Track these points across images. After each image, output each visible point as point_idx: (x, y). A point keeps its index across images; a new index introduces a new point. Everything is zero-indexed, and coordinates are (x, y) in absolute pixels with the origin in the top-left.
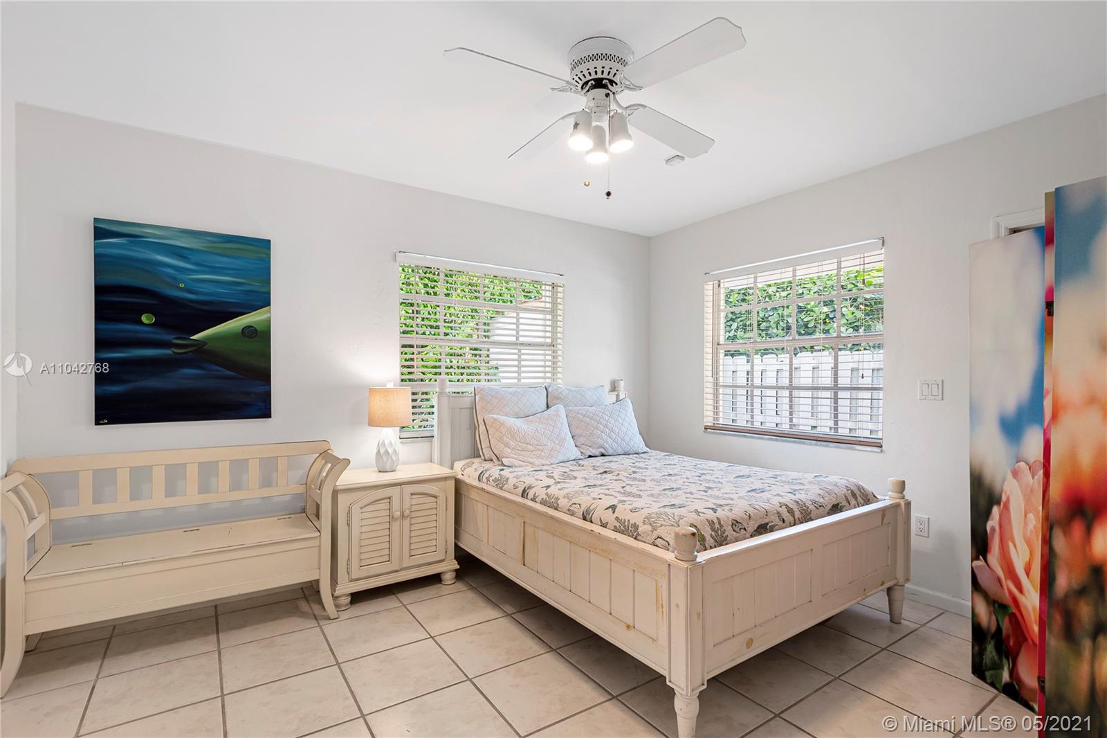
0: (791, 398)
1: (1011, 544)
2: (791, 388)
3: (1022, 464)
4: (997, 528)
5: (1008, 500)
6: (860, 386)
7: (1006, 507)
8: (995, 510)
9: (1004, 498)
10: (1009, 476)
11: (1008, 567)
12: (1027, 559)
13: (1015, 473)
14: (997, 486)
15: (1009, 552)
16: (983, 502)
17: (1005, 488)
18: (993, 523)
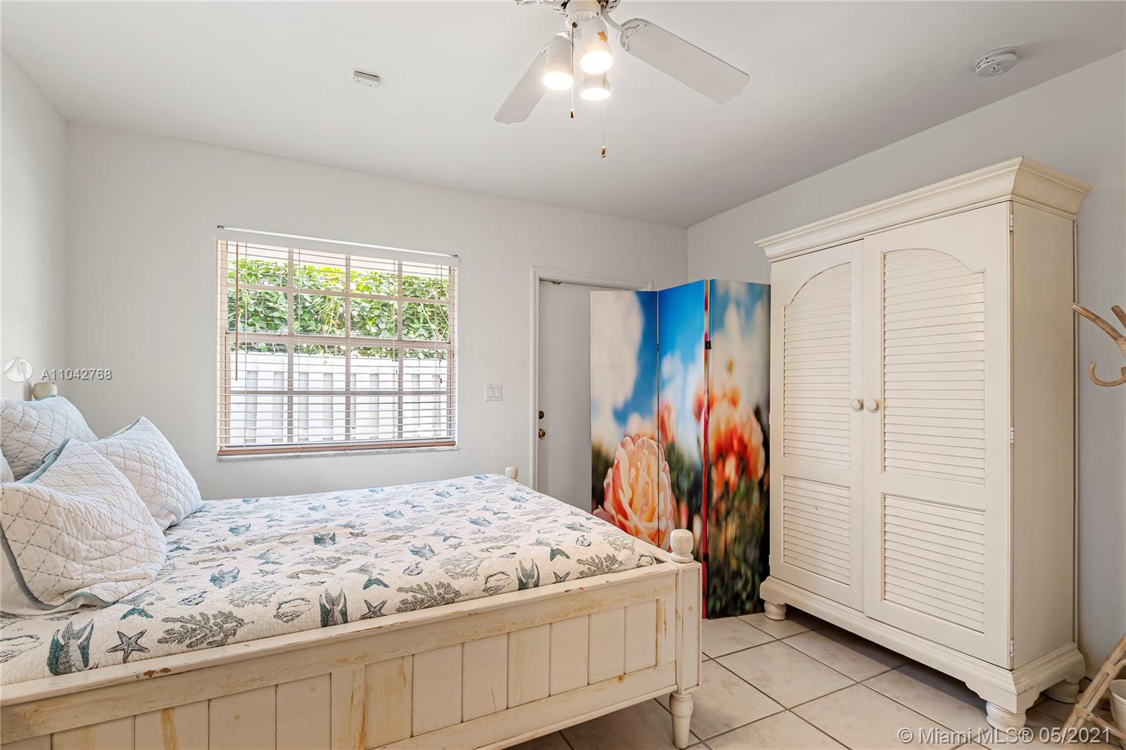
0: (348, 404)
1: (620, 491)
2: (348, 393)
3: (628, 438)
4: (611, 482)
5: (618, 462)
6: (421, 390)
7: (617, 467)
8: (610, 471)
9: (616, 462)
10: (619, 446)
11: (619, 506)
12: (631, 497)
13: (623, 445)
14: (611, 457)
15: (619, 496)
16: (601, 468)
17: (616, 455)
18: (608, 480)
